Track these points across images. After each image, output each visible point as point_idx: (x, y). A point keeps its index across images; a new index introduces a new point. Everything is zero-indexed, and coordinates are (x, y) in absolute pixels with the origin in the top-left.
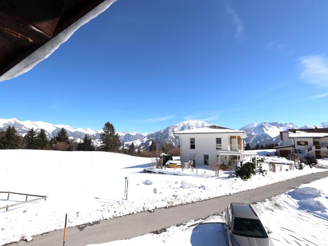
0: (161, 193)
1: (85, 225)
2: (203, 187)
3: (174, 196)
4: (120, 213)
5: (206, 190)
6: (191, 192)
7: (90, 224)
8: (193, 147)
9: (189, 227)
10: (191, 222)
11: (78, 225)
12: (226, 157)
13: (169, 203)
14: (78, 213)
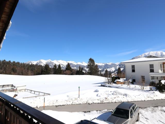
0: (100, 96)
1: (59, 106)
2: (126, 95)
3: (105, 98)
4: (75, 103)
5: (127, 97)
6: (117, 97)
7: (61, 106)
8: (133, 71)
9: (102, 112)
10: (105, 110)
11: (56, 105)
12: (157, 77)
13: (101, 101)
14: (57, 101)
